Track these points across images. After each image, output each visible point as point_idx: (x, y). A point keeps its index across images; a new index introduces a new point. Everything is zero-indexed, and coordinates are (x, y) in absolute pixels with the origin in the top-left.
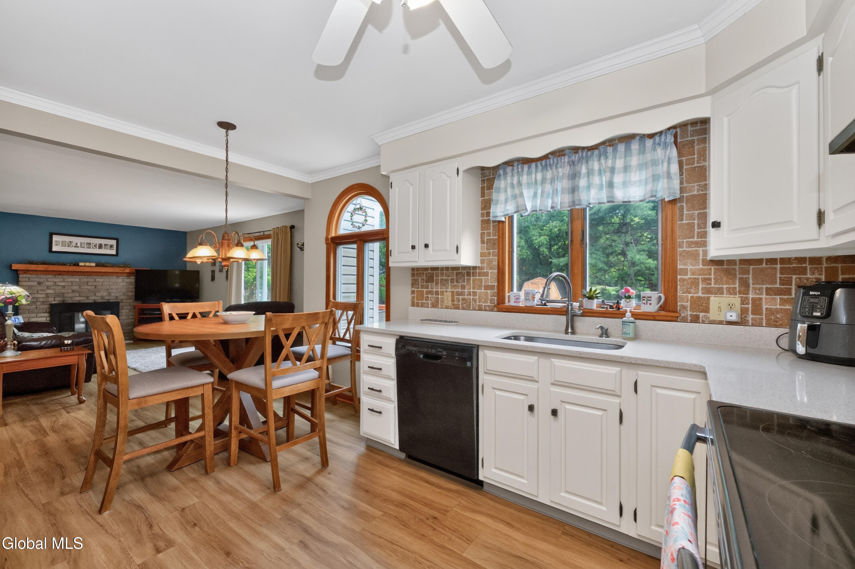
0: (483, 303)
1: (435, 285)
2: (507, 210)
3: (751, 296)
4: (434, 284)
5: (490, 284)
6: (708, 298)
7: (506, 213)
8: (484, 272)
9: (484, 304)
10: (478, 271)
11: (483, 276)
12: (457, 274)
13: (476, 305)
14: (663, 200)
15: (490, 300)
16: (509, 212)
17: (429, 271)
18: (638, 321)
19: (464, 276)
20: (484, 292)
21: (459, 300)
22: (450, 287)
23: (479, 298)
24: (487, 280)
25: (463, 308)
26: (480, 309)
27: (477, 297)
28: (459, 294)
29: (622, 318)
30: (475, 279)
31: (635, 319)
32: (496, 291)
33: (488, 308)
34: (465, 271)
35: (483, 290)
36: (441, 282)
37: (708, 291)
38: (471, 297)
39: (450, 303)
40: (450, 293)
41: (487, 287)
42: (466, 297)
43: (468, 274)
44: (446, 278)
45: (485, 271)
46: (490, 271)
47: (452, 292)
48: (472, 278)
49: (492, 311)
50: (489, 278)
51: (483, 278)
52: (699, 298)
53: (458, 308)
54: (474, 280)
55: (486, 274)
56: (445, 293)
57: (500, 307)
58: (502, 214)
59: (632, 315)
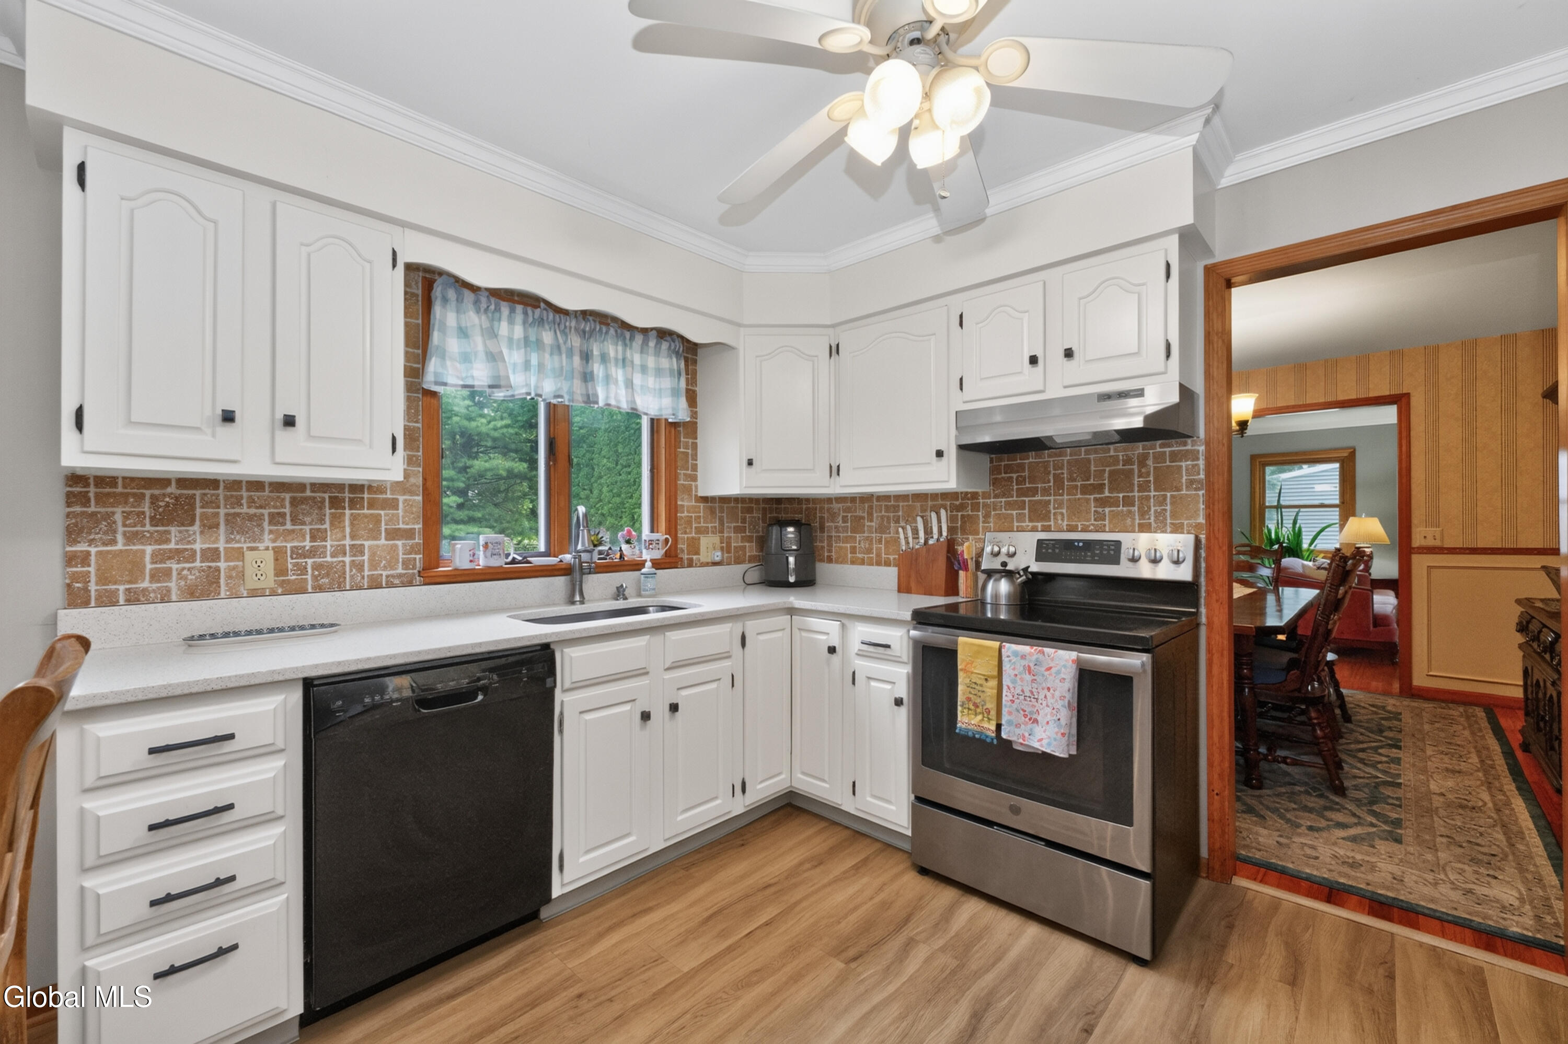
0: (384, 570)
1: (202, 533)
2: (473, 377)
3: (725, 535)
4: (196, 527)
5: (401, 526)
6: (699, 539)
7: (470, 382)
8: (386, 500)
9: (384, 573)
10: (366, 496)
11: (382, 509)
12: (294, 502)
13: (363, 577)
14: (666, 420)
15: (403, 563)
16: (476, 383)
17: (172, 489)
18: (659, 572)
19: (321, 508)
20: (384, 545)
21: (303, 570)
22: (266, 536)
23: (371, 560)
24: (393, 519)
25: (319, 589)
26: (375, 584)
27: (366, 558)
28: (298, 553)
29: (640, 570)
30: (359, 514)
31: (656, 569)
32: (418, 540)
33: (397, 581)
34: (326, 496)
35: (383, 541)
36: (227, 522)
37: (699, 531)
38: (347, 559)
39: (269, 581)
40: (271, 552)
41: (393, 534)
42: (329, 559)
43: (336, 503)
44: (252, 511)
45: (389, 496)
46: (401, 498)
47: (279, 553)
48: (347, 512)
49: (410, 584)
50: (400, 512)
51: (382, 512)
52: (693, 538)
53: (301, 590)
54: (354, 518)
55: (393, 505)
56: (249, 555)
57: (429, 574)
58: (461, 383)
59: (653, 564)
